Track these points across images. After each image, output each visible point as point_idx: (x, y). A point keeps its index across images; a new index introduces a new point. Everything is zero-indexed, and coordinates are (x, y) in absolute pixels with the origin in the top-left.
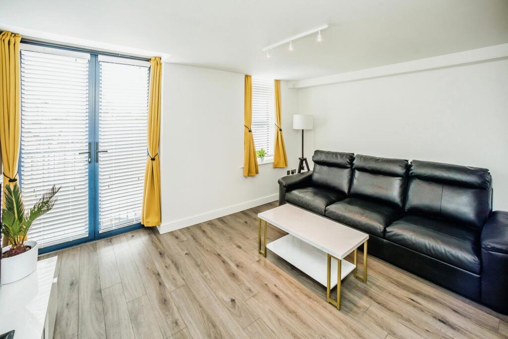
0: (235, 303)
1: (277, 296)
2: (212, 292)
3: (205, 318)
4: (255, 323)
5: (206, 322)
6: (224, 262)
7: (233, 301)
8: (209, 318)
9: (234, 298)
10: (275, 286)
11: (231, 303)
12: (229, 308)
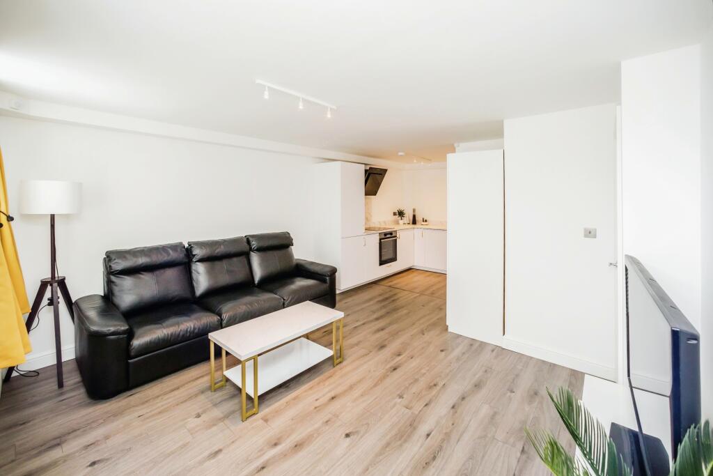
0: (350, 433)
1: (333, 398)
2: (337, 465)
3: (381, 457)
4: (372, 411)
5: (386, 454)
6: (263, 468)
7: (347, 435)
8: (380, 453)
9: (344, 436)
10: (317, 400)
11: (351, 437)
12: (359, 437)
